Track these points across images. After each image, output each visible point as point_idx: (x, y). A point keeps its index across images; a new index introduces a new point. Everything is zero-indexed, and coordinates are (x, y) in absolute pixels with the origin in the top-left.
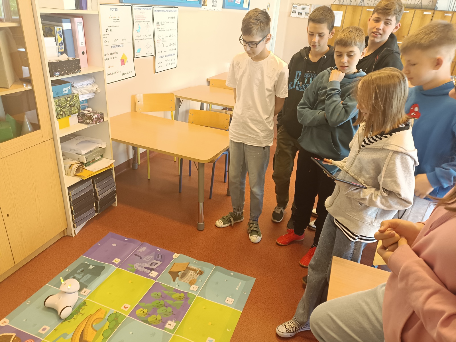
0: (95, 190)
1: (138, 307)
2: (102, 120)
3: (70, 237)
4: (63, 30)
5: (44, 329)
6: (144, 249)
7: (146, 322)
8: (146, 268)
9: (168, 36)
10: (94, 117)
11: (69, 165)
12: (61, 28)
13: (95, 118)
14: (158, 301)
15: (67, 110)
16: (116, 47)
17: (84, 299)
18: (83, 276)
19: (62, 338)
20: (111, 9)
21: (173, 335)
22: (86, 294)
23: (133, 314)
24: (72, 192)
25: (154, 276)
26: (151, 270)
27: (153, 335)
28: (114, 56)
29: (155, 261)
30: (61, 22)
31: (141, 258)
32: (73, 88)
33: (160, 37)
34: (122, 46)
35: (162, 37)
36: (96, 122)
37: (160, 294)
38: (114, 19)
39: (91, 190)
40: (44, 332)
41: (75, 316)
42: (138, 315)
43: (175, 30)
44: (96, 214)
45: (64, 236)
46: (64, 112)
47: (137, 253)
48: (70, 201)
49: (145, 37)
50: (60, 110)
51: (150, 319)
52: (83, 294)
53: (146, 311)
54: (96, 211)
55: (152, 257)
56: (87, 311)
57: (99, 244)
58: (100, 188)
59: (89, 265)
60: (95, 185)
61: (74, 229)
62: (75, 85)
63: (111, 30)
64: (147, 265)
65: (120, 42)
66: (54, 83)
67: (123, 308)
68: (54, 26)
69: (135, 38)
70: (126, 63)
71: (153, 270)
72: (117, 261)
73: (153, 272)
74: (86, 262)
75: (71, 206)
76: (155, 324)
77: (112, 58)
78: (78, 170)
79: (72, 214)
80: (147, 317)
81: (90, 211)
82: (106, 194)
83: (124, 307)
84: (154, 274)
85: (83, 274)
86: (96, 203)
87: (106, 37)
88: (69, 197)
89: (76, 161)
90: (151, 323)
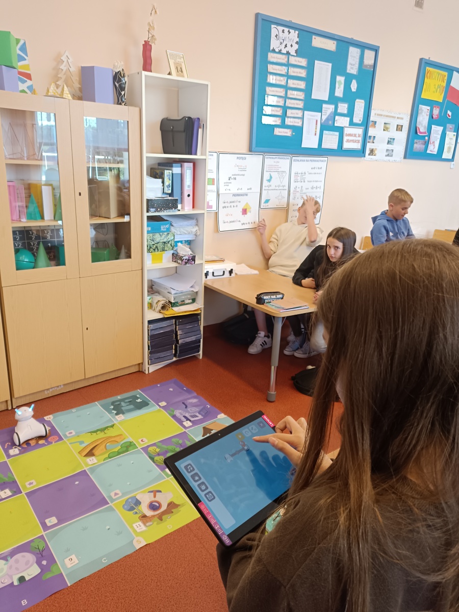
0: (176, 332)
1: (154, 445)
2: (193, 262)
3: (143, 373)
4: (172, 174)
5: (71, 433)
6: (195, 401)
7: (152, 459)
8: (185, 417)
9: (310, 188)
10: (184, 258)
11: (157, 301)
12: (171, 171)
13: (186, 259)
14: (175, 447)
15: (160, 246)
16: (238, 195)
17: (115, 422)
18: (127, 405)
19: (78, 443)
20: (238, 158)
21: (167, 479)
22: (119, 419)
23: (145, 449)
24: (152, 326)
25: (187, 426)
26: (188, 419)
27: (150, 471)
28: (235, 204)
29: (197, 414)
30: (172, 167)
31: (186, 407)
32: (172, 227)
33: (297, 189)
34: (247, 195)
35: (300, 188)
36: (186, 263)
37: (181, 442)
38: (240, 167)
39: (172, 331)
40: (68, 435)
41: (99, 432)
42: (149, 451)
43: (321, 181)
44: (175, 359)
45: (139, 371)
46: (157, 247)
47: (185, 402)
48: (148, 335)
49: (277, 188)
50: (153, 244)
51: (156, 458)
52: (117, 418)
53: (158, 450)
54: (175, 355)
55: (198, 410)
56: (110, 433)
57: (159, 385)
58: (182, 332)
59: (138, 398)
60: (177, 327)
61: (149, 366)
62: (174, 225)
63: (235, 179)
64: (187, 415)
65: (244, 191)
66: (150, 218)
67: (140, 440)
68: (164, 169)
69: (264, 188)
70: (248, 213)
71: (190, 421)
72: (163, 404)
73: (188, 422)
74: (138, 396)
75: (148, 340)
76: (158, 464)
77: (232, 206)
78: (163, 307)
79: (149, 349)
80: (155, 456)
81: (168, 353)
82: (188, 340)
83: (142, 441)
84: (187, 424)
85: (128, 404)
86: (176, 347)
87: (228, 185)
88: (148, 330)
89: (164, 299)
90: (155, 461)
